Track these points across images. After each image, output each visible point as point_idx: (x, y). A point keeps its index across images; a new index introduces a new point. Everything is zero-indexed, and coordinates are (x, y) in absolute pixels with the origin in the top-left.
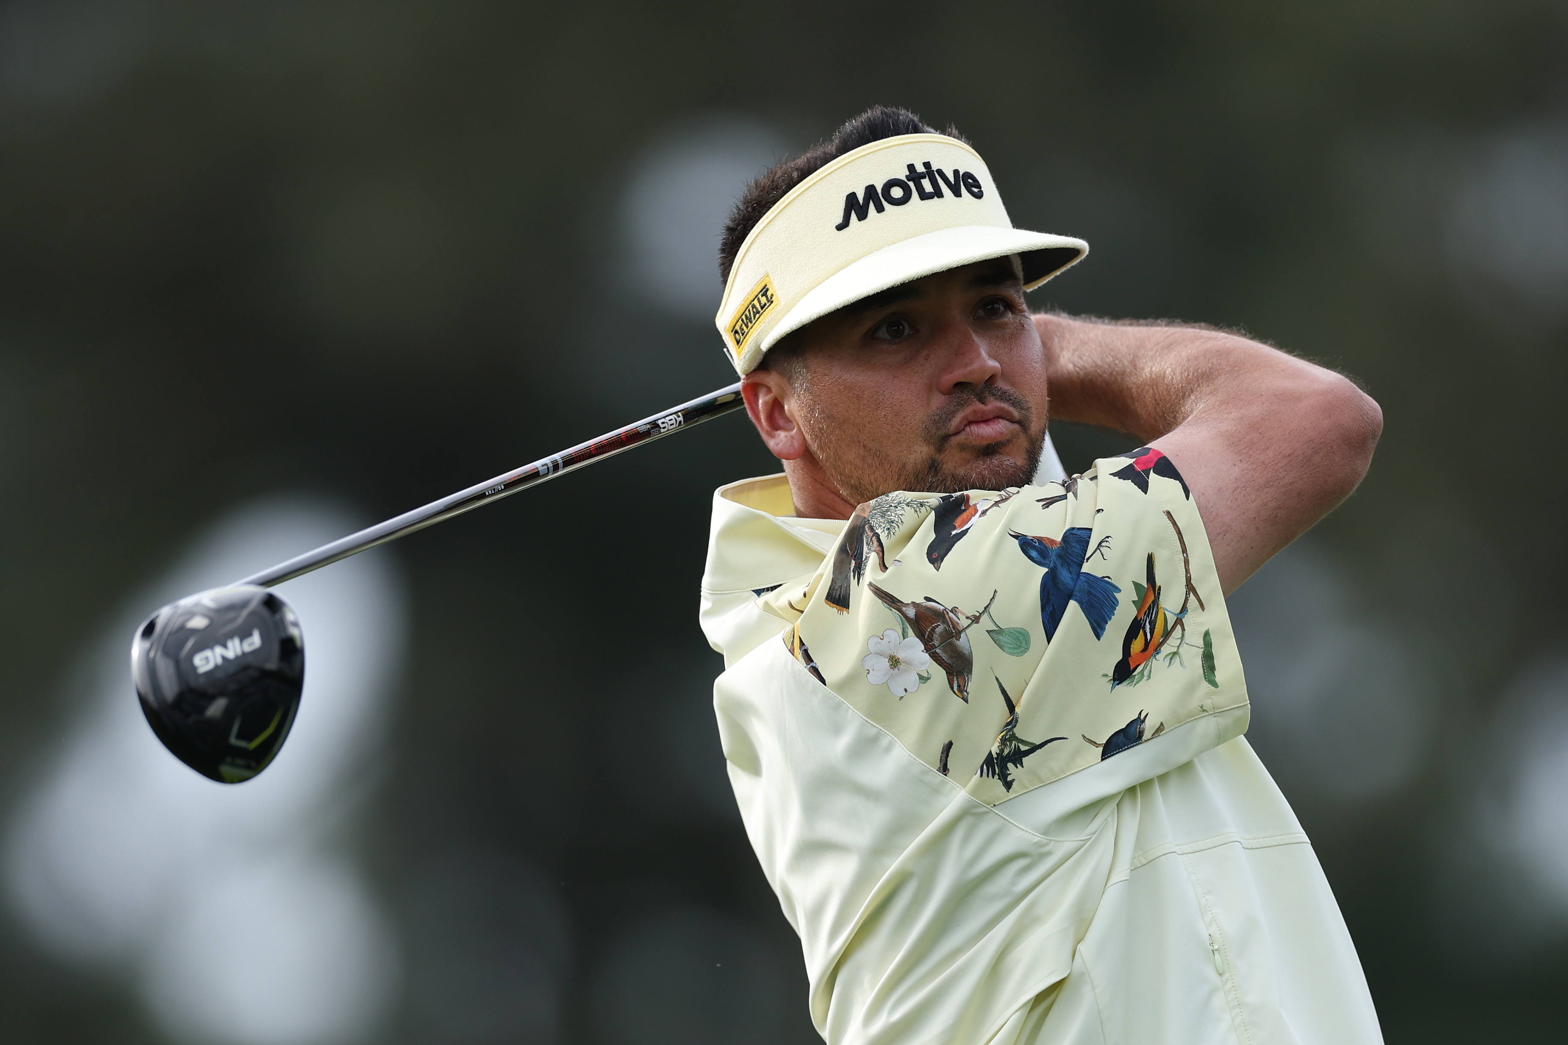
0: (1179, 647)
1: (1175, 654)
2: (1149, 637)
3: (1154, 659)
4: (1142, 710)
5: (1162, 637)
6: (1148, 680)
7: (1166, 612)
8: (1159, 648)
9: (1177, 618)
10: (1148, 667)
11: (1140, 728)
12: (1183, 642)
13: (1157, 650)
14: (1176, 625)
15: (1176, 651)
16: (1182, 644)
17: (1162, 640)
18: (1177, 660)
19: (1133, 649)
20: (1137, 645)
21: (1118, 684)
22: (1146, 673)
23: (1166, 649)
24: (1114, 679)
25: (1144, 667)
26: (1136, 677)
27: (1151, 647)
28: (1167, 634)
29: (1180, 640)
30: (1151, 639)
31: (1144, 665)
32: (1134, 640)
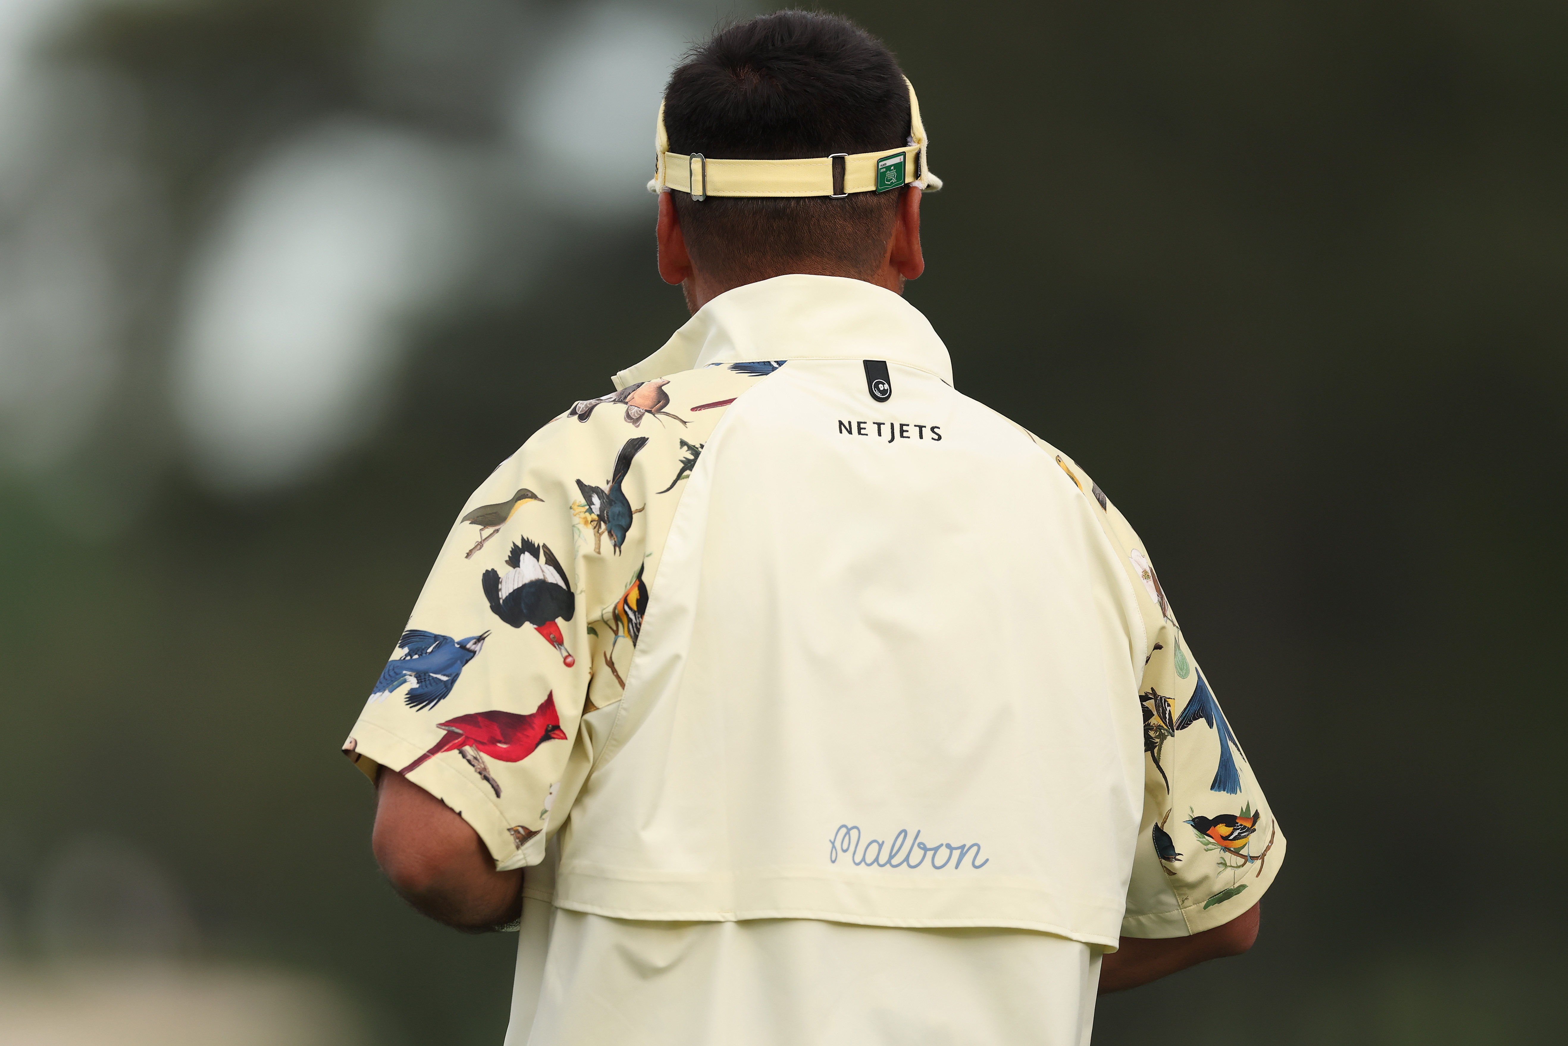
0: (1231, 866)
1: (1225, 865)
2: (1231, 837)
3: (1220, 849)
4: (1182, 855)
5: (1234, 849)
6: (1205, 850)
7: (1247, 844)
8: (1227, 850)
9: (1247, 856)
10: (1214, 846)
11: (1172, 858)
12: (1235, 869)
13: (1226, 849)
14: (1243, 857)
15: (1228, 865)
16: (1233, 868)
17: (1232, 849)
18: (1222, 868)
19: (1220, 827)
20: (1223, 830)
21: (1192, 825)
22: (1210, 846)
23: (1228, 856)
24: (1194, 820)
25: (1213, 843)
26: (1204, 839)
27: (1227, 843)
28: (1236, 853)
29: (1236, 865)
30: (1231, 840)
31: (1214, 843)
32: (1225, 824)
